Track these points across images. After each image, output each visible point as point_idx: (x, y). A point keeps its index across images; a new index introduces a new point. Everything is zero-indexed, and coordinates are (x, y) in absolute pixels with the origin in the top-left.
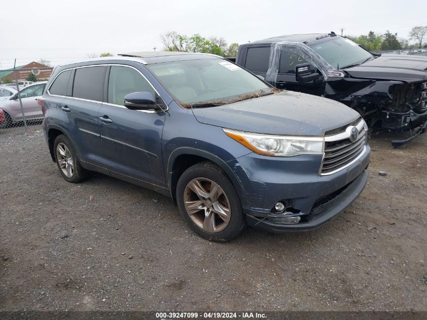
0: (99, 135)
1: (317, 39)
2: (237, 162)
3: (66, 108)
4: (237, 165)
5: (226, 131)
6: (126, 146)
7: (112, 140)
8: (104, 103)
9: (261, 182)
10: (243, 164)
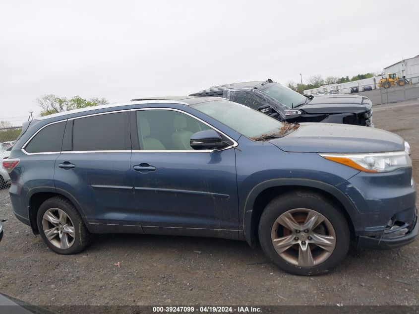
0: (131, 188)
1: (263, 85)
2: (349, 183)
3: (66, 165)
4: (349, 186)
5: (323, 155)
6: (177, 193)
7: (156, 189)
8: (133, 151)
9: (377, 200)
10: (355, 184)
